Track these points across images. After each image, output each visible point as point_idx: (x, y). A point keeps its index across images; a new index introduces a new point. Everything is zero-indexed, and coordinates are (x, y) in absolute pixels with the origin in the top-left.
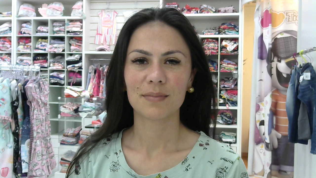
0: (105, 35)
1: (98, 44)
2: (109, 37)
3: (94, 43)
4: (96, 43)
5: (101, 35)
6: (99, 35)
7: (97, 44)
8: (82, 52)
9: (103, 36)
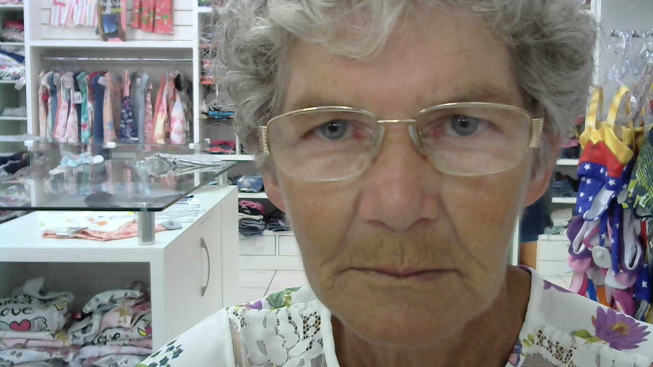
0: (70, 6)
1: (57, 24)
2: (80, 9)
3: (48, 22)
4: (52, 23)
5: (63, 5)
6: (58, 6)
7: (54, 26)
8: (23, 42)
9: (67, 6)
